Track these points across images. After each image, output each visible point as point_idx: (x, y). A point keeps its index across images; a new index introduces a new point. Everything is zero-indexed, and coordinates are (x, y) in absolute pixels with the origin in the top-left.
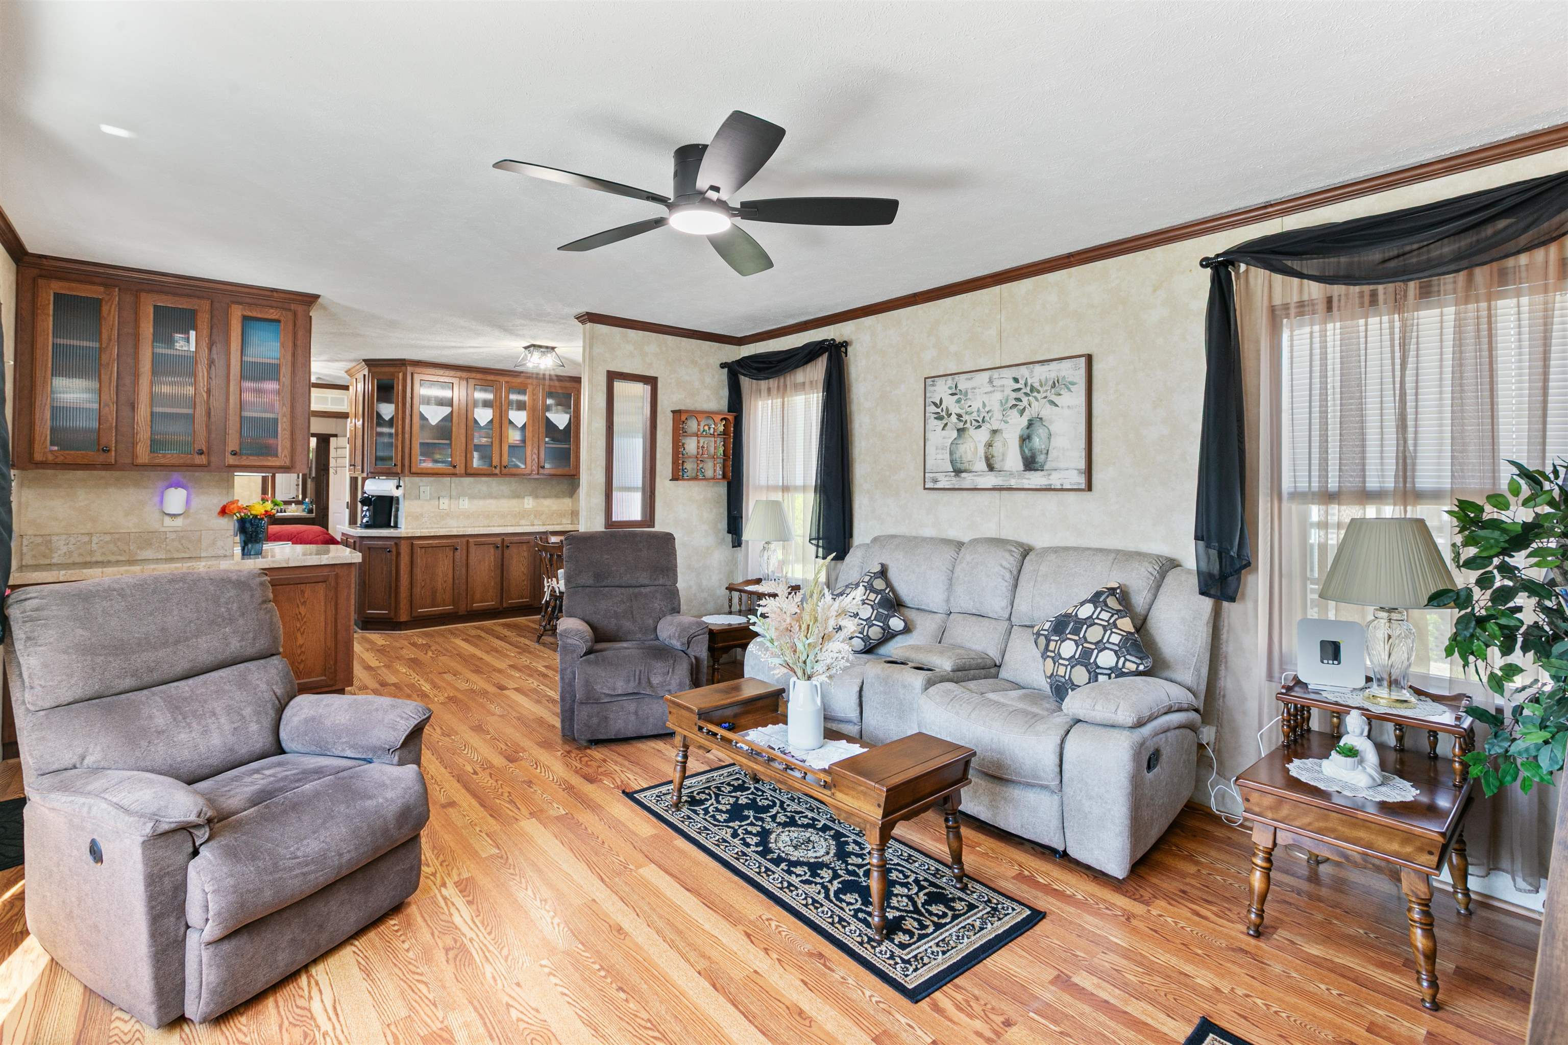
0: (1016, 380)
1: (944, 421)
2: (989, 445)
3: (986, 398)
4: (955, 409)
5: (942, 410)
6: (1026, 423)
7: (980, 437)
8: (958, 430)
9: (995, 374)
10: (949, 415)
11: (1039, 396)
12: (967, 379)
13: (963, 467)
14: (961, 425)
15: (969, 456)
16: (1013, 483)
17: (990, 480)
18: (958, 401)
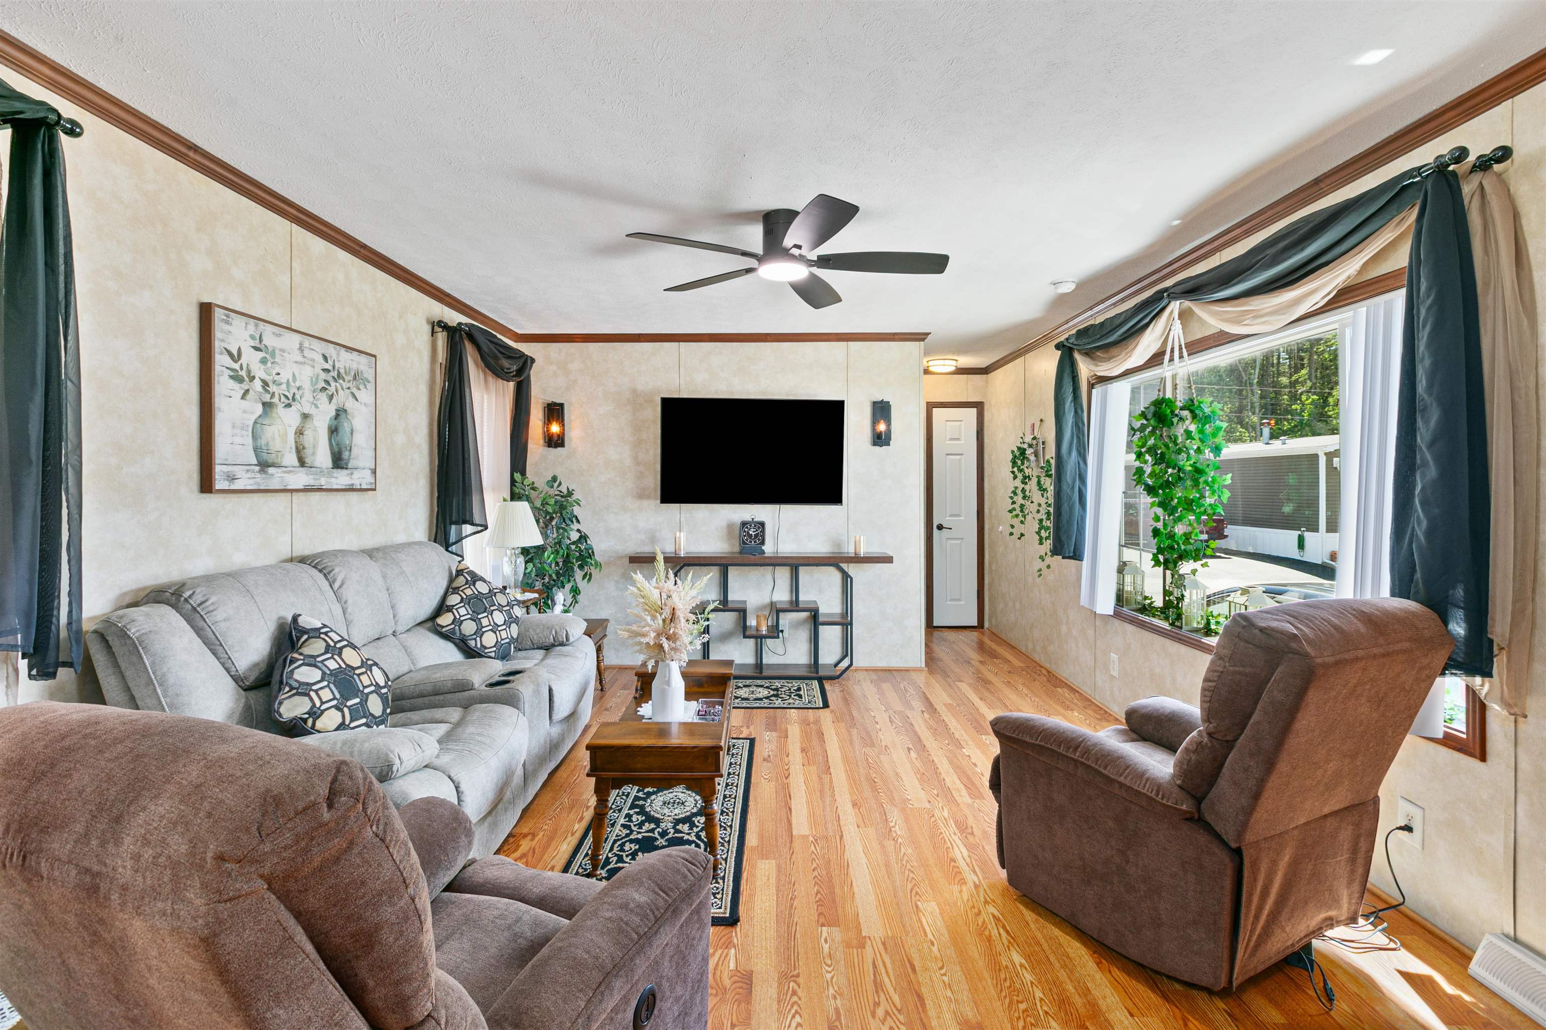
0: (325, 358)
1: (245, 386)
2: (300, 432)
3: (296, 369)
4: (259, 372)
5: (241, 368)
6: (333, 413)
7: (288, 419)
8: (264, 404)
9: (307, 342)
10: (252, 379)
11: (345, 385)
12: (274, 333)
13: (271, 458)
14: (267, 398)
15: (276, 445)
16: (323, 482)
17: (300, 479)
18: (264, 361)
